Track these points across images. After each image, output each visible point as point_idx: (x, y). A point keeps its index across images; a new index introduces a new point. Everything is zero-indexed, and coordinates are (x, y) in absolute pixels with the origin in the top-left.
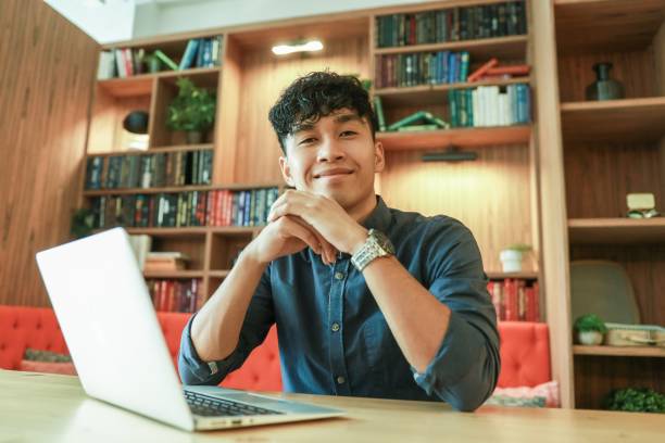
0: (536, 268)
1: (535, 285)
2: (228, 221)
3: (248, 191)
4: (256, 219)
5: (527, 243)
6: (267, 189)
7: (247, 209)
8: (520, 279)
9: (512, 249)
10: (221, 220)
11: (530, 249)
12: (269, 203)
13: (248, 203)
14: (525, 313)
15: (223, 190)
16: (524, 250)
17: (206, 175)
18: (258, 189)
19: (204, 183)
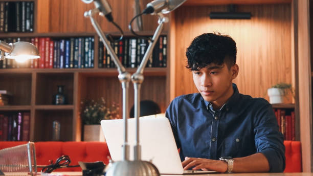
0: (293, 102)
1: (292, 113)
2: (51, 64)
3: (67, 38)
4: (75, 62)
5: (288, 82)
6: (84, 37)
7: (67, 54)
8: (282, 109)
9: (275, 87)
10: (45, 63)
11: (289, 86)
12: (87, 49)
13: (67, 49)
14: (285, 133)
15: (45, 37)
16: (284, 88)
17: (28, 24)
18: (77, 37)
19: (26, 31)
